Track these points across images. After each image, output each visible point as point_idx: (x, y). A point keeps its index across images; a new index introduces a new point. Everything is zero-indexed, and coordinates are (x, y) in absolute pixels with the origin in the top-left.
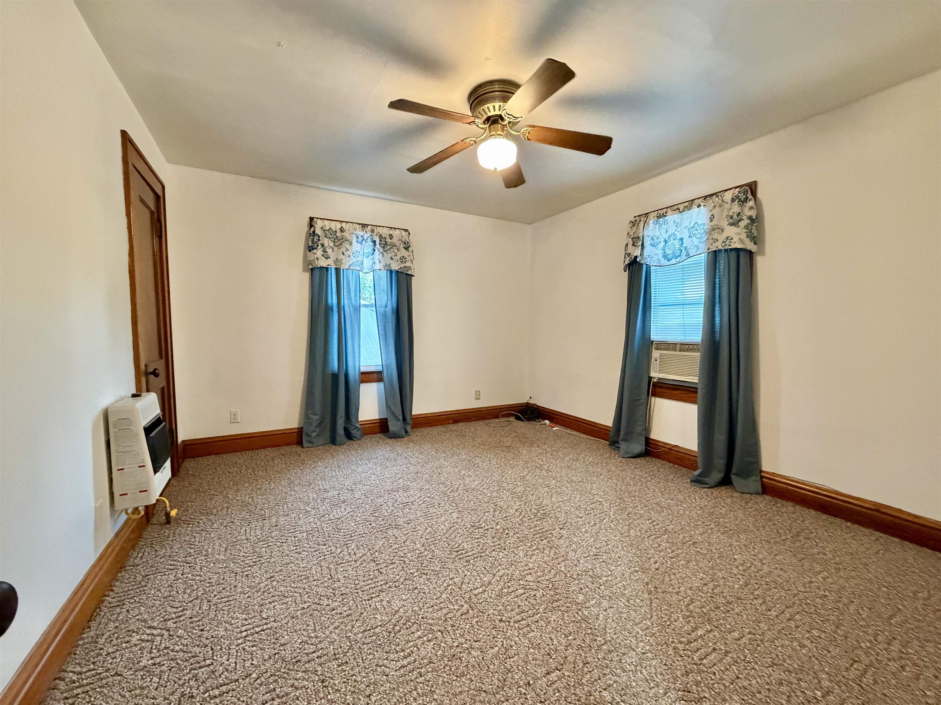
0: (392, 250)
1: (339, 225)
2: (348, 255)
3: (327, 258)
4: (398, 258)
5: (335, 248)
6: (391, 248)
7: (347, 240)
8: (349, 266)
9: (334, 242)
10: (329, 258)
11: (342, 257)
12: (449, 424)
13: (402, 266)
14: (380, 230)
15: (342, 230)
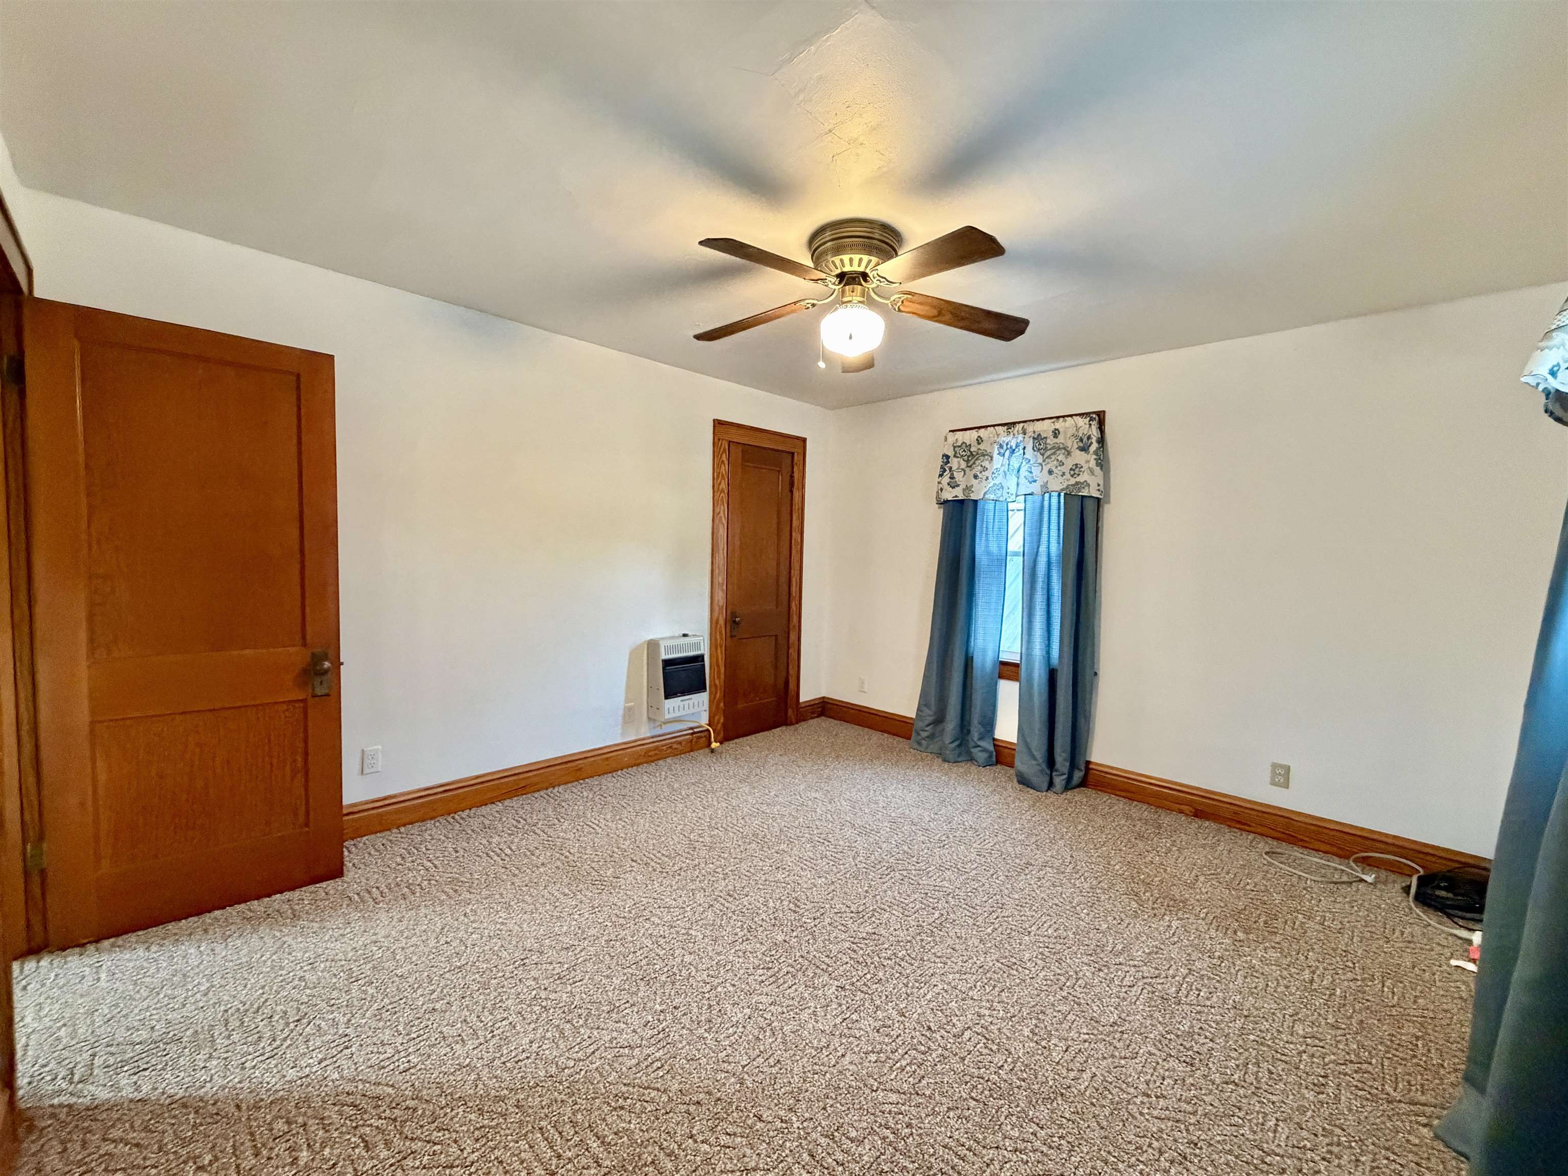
0: (1053, 457)
1: (974, 434)
2: (985, 478)
3: (953, 488)
4: (1066, 469)
5: (967, 470)
6: (1054, 453)
7: (984, 455)
8: (985, 493)
9: (968, 461)
10: (958, 486)
11: (974, 482)
12: (1181, 812)
13: (1073, 481)
14: (1039, 427)
15: (979, 440)
